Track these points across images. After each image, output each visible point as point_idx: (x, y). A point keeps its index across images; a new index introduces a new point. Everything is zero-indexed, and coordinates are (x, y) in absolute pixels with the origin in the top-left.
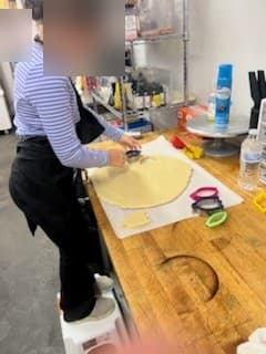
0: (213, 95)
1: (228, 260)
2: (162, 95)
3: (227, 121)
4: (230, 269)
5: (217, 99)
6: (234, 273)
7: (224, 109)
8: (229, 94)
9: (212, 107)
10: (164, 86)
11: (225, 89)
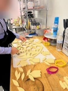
0: (53, 26)
1: (49, 82)
2: (39, 26)
3: (56, 34)
4: (49, 86)
5: (54, 28)
6: (50, 87)
7: (56, 31)
8: (57, 26)
9: (52, 30)
10: (40, 23)
11: (56, 25)
